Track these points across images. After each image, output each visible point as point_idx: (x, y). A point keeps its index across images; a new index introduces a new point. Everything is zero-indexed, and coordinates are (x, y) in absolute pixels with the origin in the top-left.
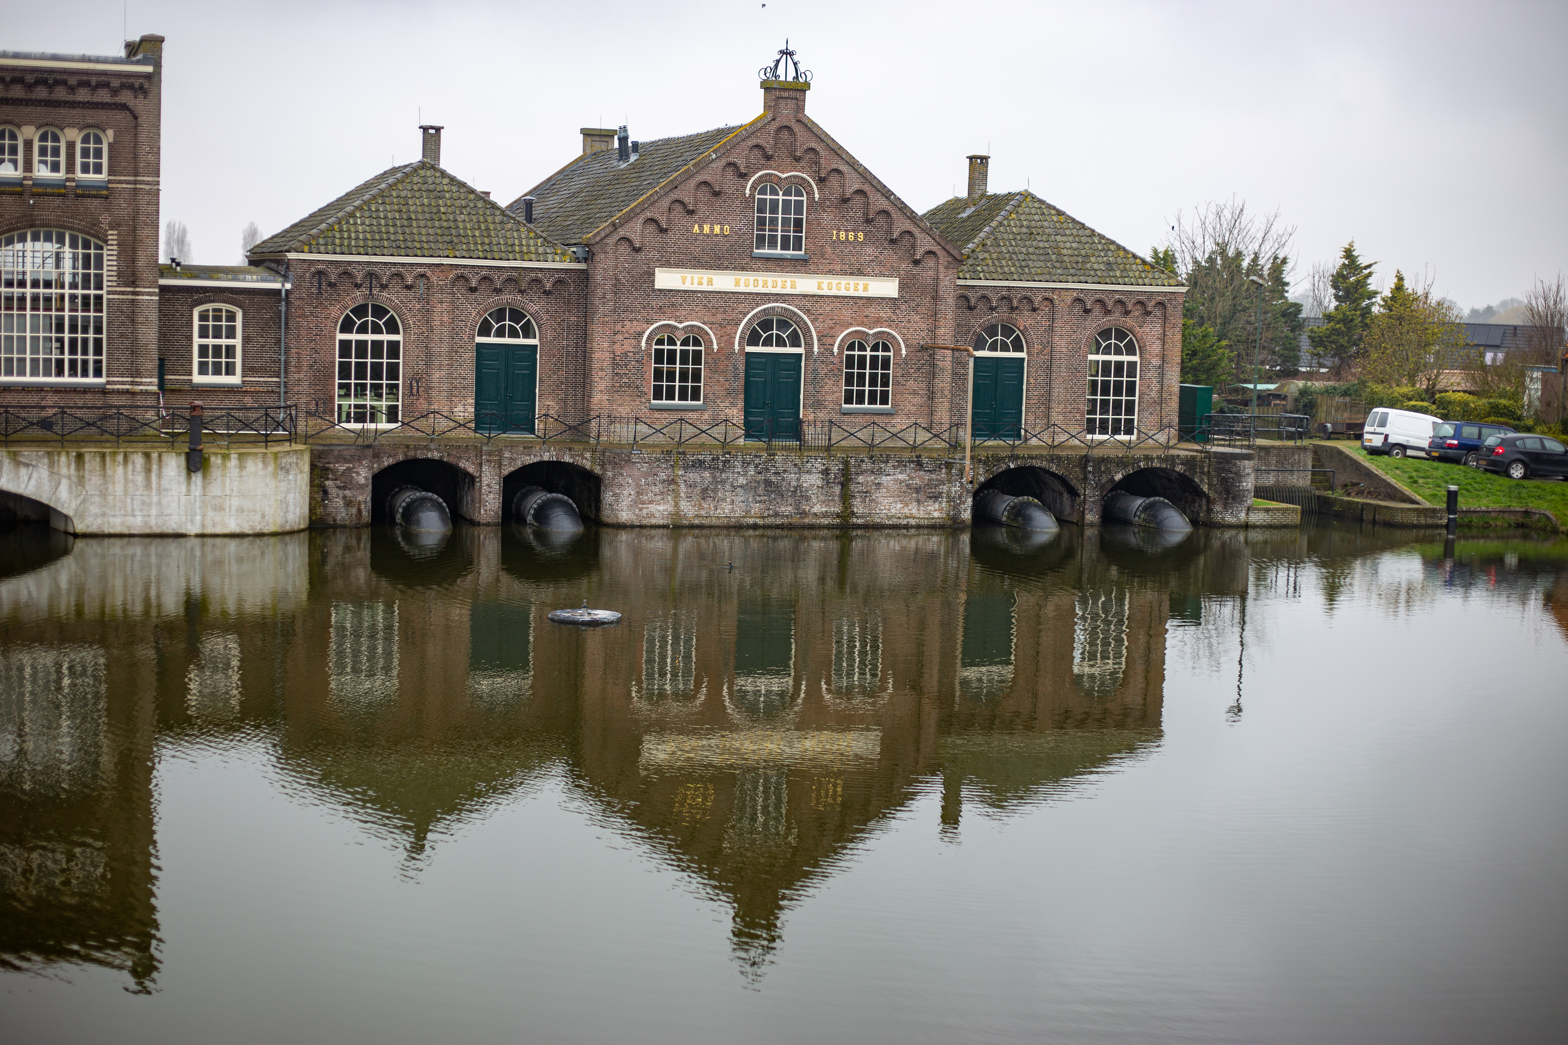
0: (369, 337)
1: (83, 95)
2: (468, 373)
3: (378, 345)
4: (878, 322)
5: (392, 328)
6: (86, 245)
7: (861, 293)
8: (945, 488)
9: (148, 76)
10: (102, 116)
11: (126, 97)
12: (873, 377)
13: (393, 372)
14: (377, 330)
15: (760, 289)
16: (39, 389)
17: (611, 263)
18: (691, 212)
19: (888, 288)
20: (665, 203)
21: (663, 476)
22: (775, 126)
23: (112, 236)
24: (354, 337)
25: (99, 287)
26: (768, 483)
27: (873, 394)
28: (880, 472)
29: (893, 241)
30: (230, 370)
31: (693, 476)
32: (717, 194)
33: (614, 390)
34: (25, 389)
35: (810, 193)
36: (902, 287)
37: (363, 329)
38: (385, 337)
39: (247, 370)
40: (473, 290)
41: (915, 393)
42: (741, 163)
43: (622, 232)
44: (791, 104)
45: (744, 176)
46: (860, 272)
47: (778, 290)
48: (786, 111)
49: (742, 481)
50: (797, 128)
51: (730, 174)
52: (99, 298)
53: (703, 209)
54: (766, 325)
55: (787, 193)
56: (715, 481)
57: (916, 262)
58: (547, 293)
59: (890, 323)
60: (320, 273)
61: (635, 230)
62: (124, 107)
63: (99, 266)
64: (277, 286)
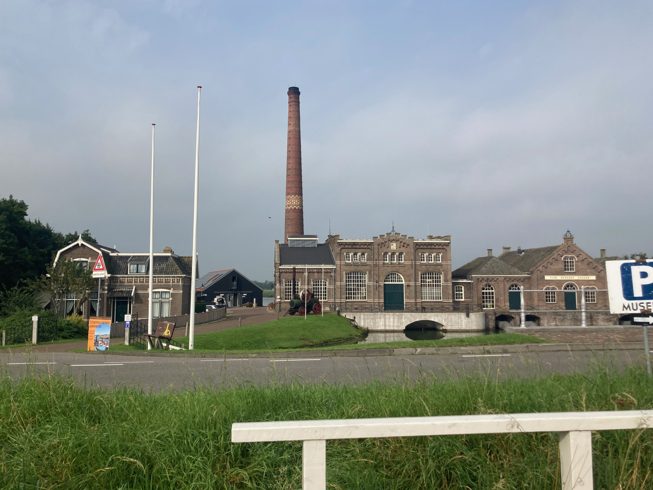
0: (488, 291)
1: (437, 247)
2: (507, 298)
3: (489, 292)
4: (592, 285)
5: (492, 289)
6: (438, 275)
7: (587, 279)
8: (613, 319)
9: (449, 243)
10: (440, 250)
11: (445, 247)
12: (592, 296)
13: (493, 298)
14: (489, 289)
15: (566, 279)
16: (430, 302)
17: (536, 275)
18: (552, 264)
19: (593, 278)
20: (546, 262)
21: (553, 317)
22: (567, 246)
23: (443, 273)
24: (485, 291)
25: (440, 282)
26: (575, 318)
27: (592, 300)
28: (598, 316)
29: (594, 268)
30: (462, 298)
31: (559, 317)
32: (556, 260)
33: (538, 300)
34: (428, 302)
35: (575, 259)
36: (597, 277)
37: (486, 289)
38: (491, 291)
39: (465, 298)
40: (508, 281)
41: (601, 299)
42: (561, 253)
43: (538, 269)
44: (570, 242)
45: (562, 256)
46: (587, 275)
47: (570, 279)
48: (569, 243)
49: (569, 318)
50: (572, 246)
51: (559, 256)
52: (440, 285)
53: (554, 263)
54: (568, 286)
55: (570, 259)
56: (564, 318)
57: (599, 272)
58: (522, 281)
59: (594, 285)
60: (478, 279)
61: (540, 268)
62: (444, 249)
63: (440, 279)
64: (470, 281)
